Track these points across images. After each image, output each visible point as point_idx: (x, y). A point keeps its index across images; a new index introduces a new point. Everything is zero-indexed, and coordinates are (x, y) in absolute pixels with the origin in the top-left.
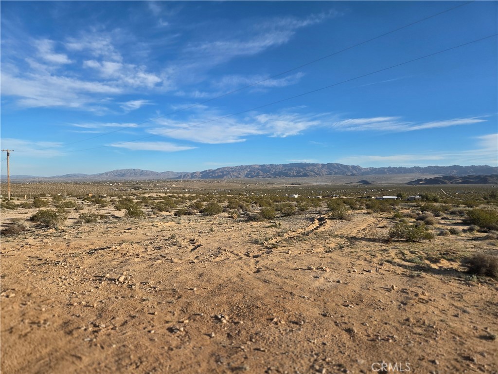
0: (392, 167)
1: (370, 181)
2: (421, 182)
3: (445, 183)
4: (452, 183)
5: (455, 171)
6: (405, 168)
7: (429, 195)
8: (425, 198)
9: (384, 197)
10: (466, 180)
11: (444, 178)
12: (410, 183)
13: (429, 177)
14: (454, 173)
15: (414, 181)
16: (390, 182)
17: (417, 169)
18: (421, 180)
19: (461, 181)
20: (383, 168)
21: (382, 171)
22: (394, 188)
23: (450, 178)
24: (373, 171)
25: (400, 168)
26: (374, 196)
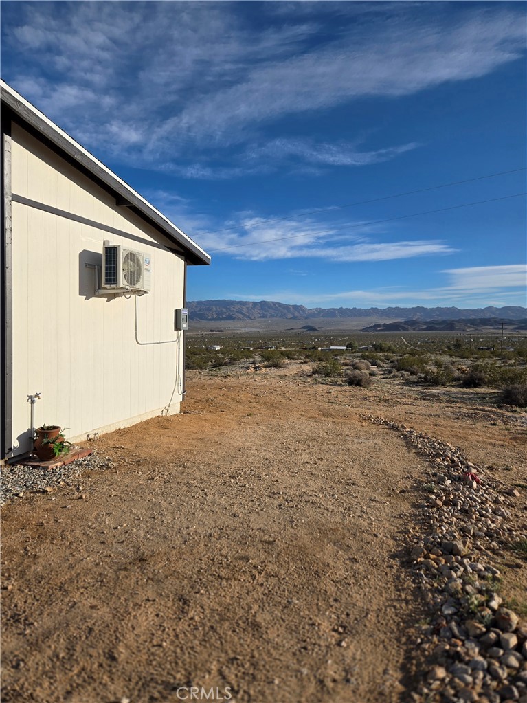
0: (344, 308)
1: (316, 327)
2: (379, 329)
3: (407, 330)
4: (414, 330)
5: (418, 314)
6: (359, 310)
7: (383, 345)
8: (379, 348)
9: (332, 348)
10: (431, 326)
11: (406, 323)
12: (366, 329)
13: (389, 321)
14: (417, 317)
15: (370, 327)
16: (340, 328)
17: (374, 311)
18: (379, 326)
19: (424, 327)
20: (332, 309)
21: (331, 313)
22: (346, 336)
23: (412, 323)
24: (320, 312)
25: (355, 309)
26: (321, 347)
